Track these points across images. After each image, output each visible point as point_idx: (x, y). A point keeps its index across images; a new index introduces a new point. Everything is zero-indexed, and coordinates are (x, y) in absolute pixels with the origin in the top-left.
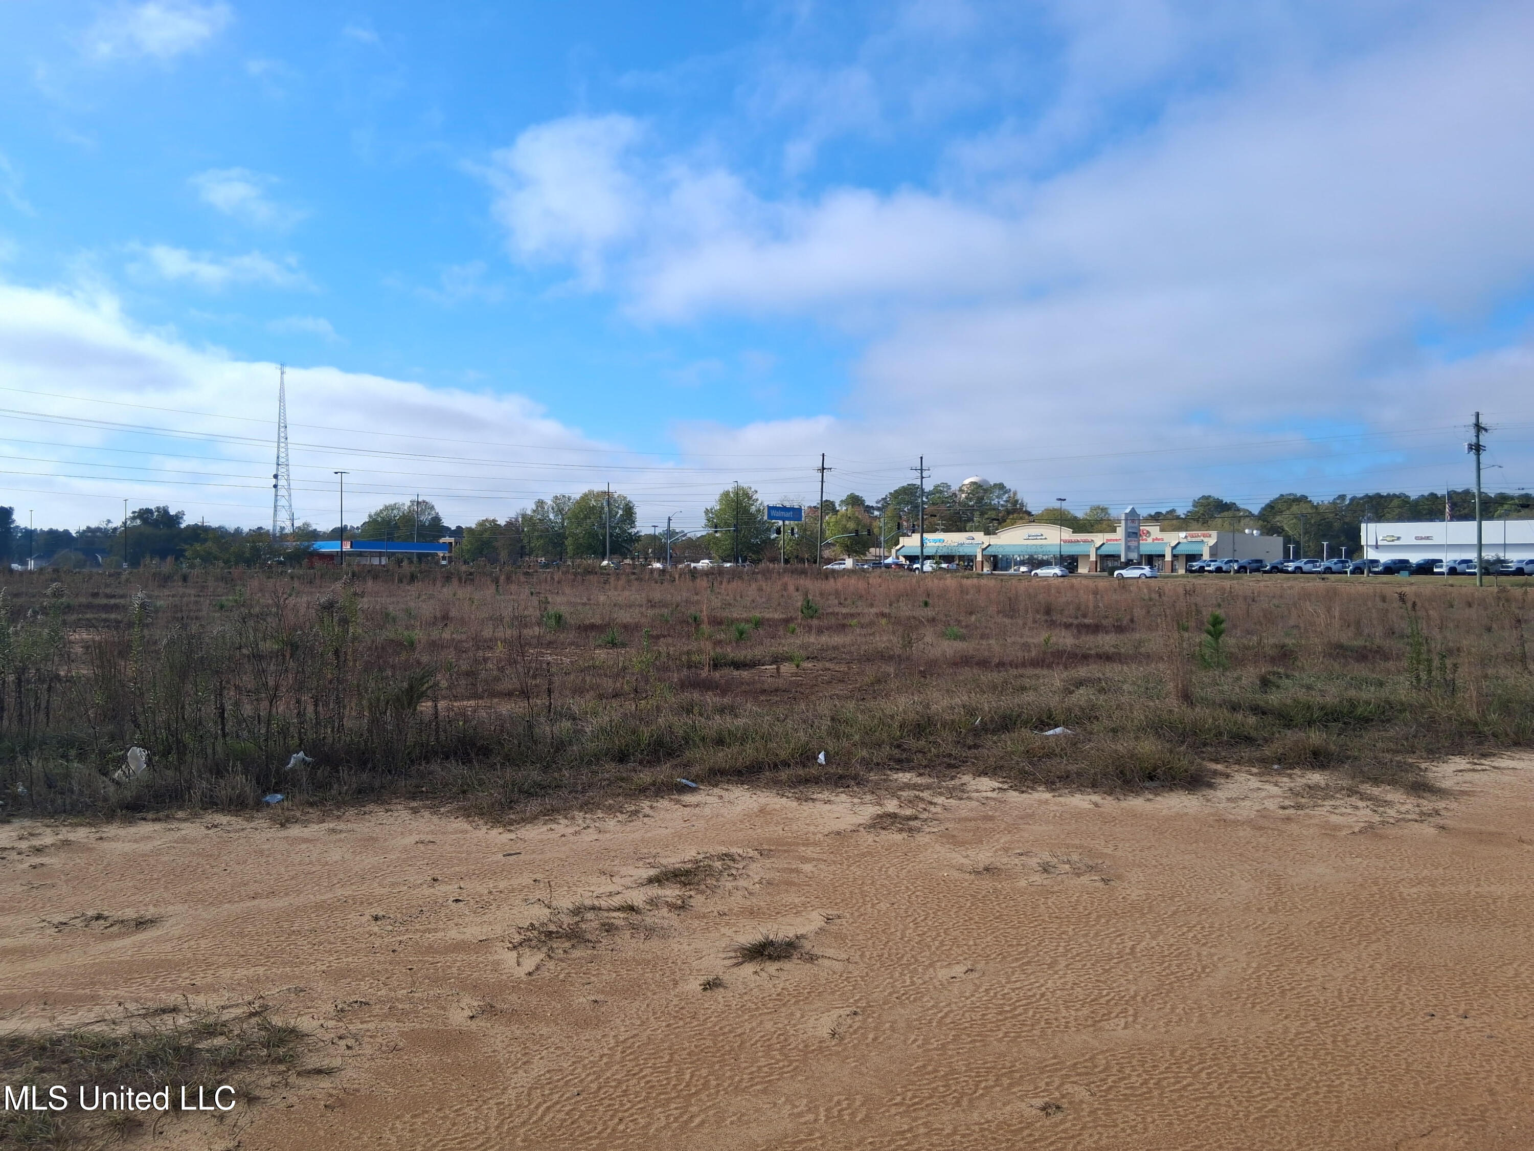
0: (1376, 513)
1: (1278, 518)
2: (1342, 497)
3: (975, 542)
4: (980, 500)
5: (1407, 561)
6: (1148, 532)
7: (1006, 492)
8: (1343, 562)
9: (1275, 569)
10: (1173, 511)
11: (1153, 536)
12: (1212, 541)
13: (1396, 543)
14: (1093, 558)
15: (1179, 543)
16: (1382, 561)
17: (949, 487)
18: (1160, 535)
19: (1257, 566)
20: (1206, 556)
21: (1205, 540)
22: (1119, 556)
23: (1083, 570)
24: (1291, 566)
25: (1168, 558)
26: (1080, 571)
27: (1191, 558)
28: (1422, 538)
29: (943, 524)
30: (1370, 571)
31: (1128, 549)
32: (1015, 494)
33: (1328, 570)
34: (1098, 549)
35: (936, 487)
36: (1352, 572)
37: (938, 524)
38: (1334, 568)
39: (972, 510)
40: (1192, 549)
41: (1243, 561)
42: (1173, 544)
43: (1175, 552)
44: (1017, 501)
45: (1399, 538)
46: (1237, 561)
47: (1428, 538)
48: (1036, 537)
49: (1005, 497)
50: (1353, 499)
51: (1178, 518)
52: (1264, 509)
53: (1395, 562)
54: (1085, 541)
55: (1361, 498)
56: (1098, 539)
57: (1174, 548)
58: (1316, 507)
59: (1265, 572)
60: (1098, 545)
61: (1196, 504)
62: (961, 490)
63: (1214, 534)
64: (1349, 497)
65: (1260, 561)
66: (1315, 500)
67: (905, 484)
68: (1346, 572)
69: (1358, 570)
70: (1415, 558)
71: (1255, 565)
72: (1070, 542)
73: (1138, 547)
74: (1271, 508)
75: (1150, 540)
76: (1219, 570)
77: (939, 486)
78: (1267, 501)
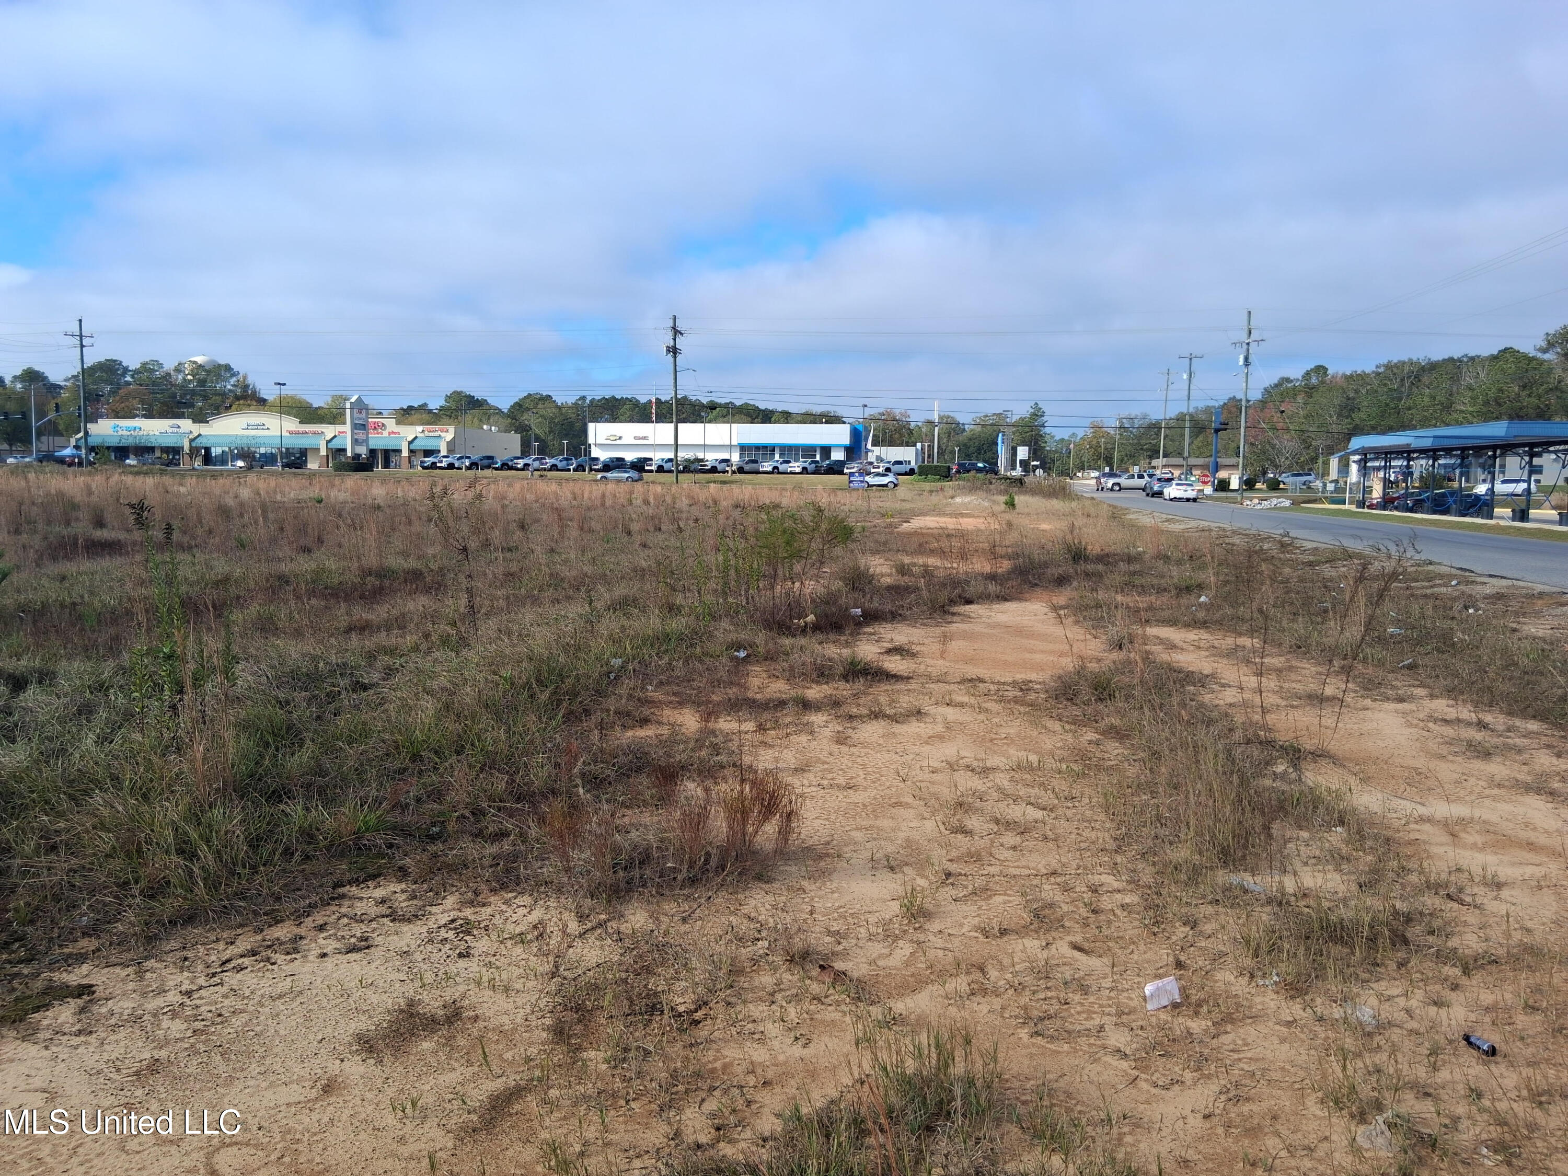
0: (612, 415)
1: (526, 416)
2: (583, 398)
3: (181, 431)
4: (202, 382)
5: (622, 460)
6: (383, 425)
7: (234, 375)
8: (567, 459)
9: (505, 466)
10: (425, 405)
11: (389, 429)
12: (449, 436)
13: (618, 442)
14: (323, 452)
15: (416, 438)
16: (602, 459)
17: (161, 365)
18: (396, 429)
19: (487, 463)
20: (444, 452)
21: (443, 435)
22: (344, 450)
23: (313, 465)
24: (521, 463)
25: (405, 453)
26: (309, 466)
27: (428, 453)
28: (640, 438)
29: (144, 409)
30: (591, 470)
31: (355, 442)
32: (245, 378)
33: (554, 468)
34: (328, 442)
35: (144, 365)
36: (575, 470)
37: (138, 409)
38: (560, 465)
39: (193, 393)
40: (430, 445)
41: (475, 457)
42: (410, 439)
43: (412, 447)
44: (247, 386)
45: (620, 438)
46: (468, 457)
47: (645, 438)
48: (257, 427)
49: (233, 380)
50: (592, 401)
51: (430, 411)
52: (513, 407)
53: (612, 460)
54: (315, 433)
55: (600, 401)
56: (329, 431)
57: (410, 443)
58: (560, 408)
59: (496, 469)
60: (328, 438)
61: (448, 398)
62: (178, 370)
63: (452, 429)
64: (589, 399)
65: (491, 458)
66: (559, 401)
67: (102, 359)
68: (569, 470)
69: (580, 468)
70: (630, 456)
71: (486, 462)
72: (297, 433)
73: (366, 441)
74: (519, 407)
75: (385, 434)
76: (451, 466)
77: (147, 363)
78: (517, 400)
